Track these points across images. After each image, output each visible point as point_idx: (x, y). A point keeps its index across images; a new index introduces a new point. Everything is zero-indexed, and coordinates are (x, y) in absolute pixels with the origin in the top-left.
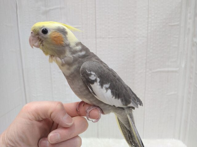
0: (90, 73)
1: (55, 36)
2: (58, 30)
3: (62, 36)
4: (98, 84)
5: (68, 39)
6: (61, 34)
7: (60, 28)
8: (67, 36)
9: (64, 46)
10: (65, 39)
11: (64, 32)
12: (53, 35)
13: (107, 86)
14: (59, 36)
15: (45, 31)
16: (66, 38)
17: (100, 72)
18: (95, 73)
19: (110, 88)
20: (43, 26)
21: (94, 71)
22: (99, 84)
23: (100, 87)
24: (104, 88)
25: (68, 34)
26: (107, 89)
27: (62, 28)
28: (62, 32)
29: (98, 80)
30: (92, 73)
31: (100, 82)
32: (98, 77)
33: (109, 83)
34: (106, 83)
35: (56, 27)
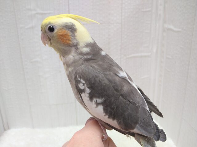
0: (79, 79)
1: (61, 34)
2: (65, 27)
3: (70, 34)
4: (86, 96)
5: (77, 38)
6: (69, 31)
7: (67, 24)
8: (76, 34)
9: (71, 45)
10: (72, 37)
11: (72, 29)
12: (60, 33)
13: (99, 101)
14: (66, 34)
15: (51, 29)
16: (74, 36)
17: (93, 82)
18: (85, 82)
19: (102, 104)
20: (50, 23)
21: (84, 79)
22: (88, 95)
23: (89, 99)
24: (94, 102)
25: (78, 31)
26: (97, 104)
27: (70, 24)
28: (70, 29)
29: (88, 90)
30: (82, 80)
31: (90, 94)
32: (89, 88)
33: (102, 98)
34: (98, 97)
35: (63, 23)
